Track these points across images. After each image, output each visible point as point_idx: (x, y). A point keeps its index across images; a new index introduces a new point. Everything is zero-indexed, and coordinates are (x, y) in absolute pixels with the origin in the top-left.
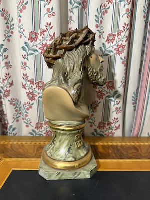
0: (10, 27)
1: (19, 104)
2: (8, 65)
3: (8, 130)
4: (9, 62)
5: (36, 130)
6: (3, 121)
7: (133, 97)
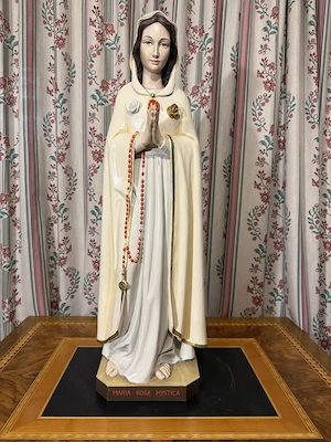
0: (72, 183)
2: (67, 227)
4: (69, 224)
7: (218, 266)
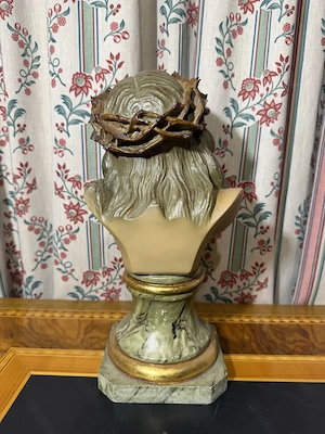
0: (30, 61)
1: (48, 229)
2: (25, 145)
3: (23, 286)
4: (28, 139)
5: (83, 286)
6: (12, 265)
7: (297, 218)
